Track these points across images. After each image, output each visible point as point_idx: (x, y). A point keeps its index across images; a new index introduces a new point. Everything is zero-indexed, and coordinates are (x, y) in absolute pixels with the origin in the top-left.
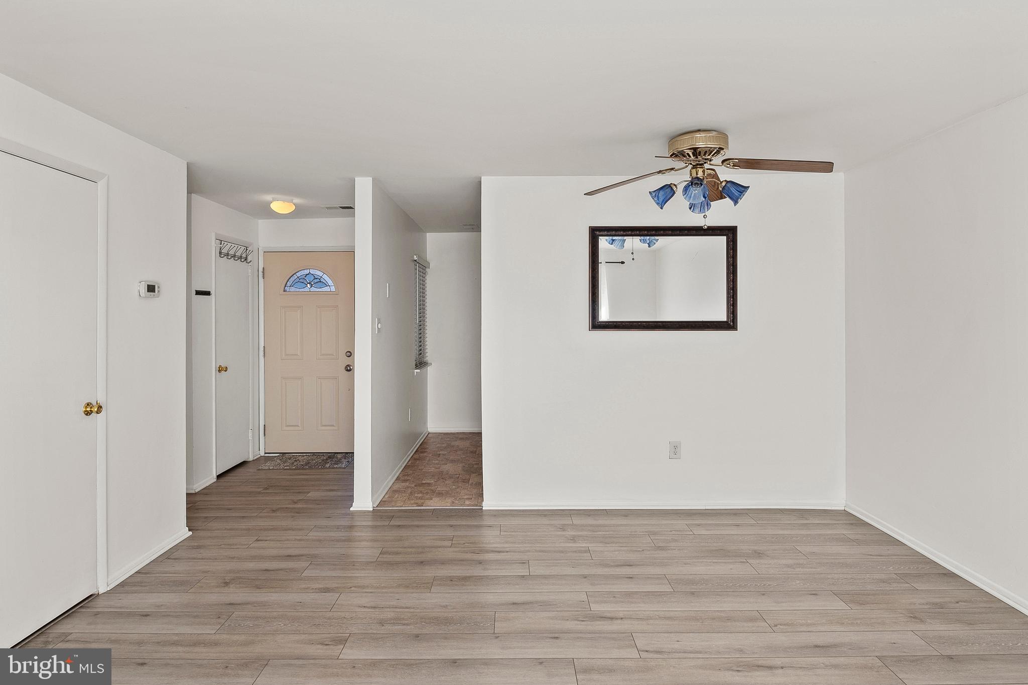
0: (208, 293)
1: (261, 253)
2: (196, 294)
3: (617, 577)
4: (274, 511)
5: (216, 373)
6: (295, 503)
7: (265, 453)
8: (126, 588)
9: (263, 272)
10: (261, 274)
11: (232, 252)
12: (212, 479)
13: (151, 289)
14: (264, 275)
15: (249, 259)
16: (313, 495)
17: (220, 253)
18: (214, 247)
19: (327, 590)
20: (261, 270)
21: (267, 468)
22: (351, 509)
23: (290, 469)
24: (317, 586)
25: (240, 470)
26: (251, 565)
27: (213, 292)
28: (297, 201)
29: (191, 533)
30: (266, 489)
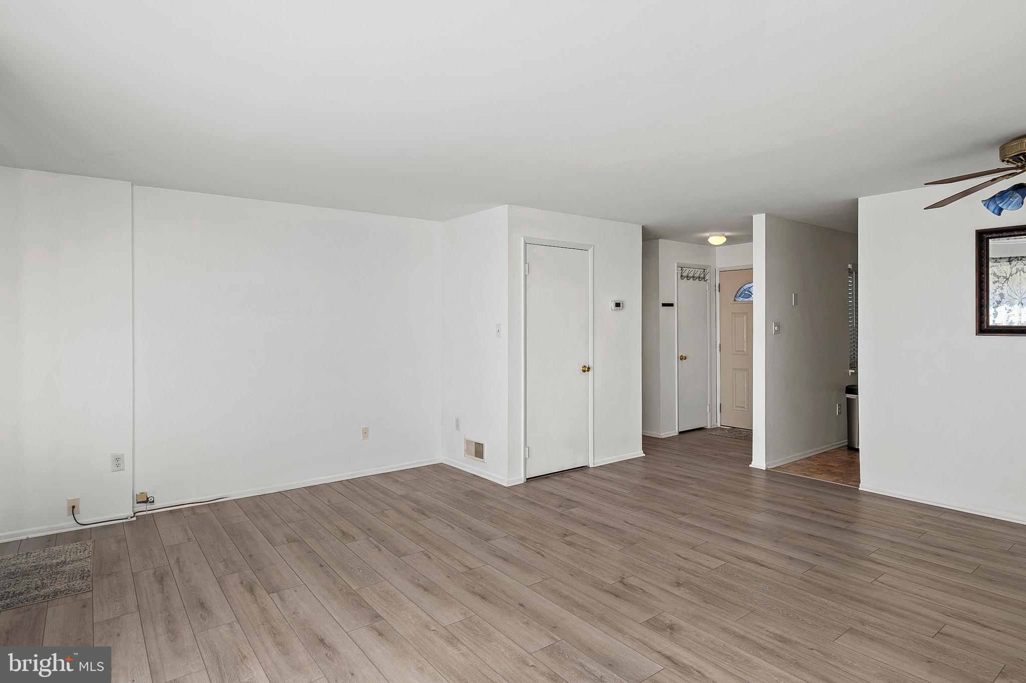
0: (672, 305)
1: (718, 273)
2: (663, 306)
3: (927, 552)
4: (699, 456)
5: (678, 360)
6: (716, 455)
7: (721, 425)
8: (601, 468)
9: (719, 287)
10: (717, 288)
11: (691, 275)
12: (675, 433)
13: (618, 305)
14: (719, 289)
15: (707, 277)
16: (732, 454)
17: (682, 276)
18: (676, 271)
19: (696, 495)
20: (717, 285)
21: (715, 434)
22: (750, 466)
23: (731, 437)
24: (692, 492)
25: (697, 432)
26: (665, 475)
27: (675, 305)
28: (727, 234)
29: (644, 455)
30: (705, 444)
